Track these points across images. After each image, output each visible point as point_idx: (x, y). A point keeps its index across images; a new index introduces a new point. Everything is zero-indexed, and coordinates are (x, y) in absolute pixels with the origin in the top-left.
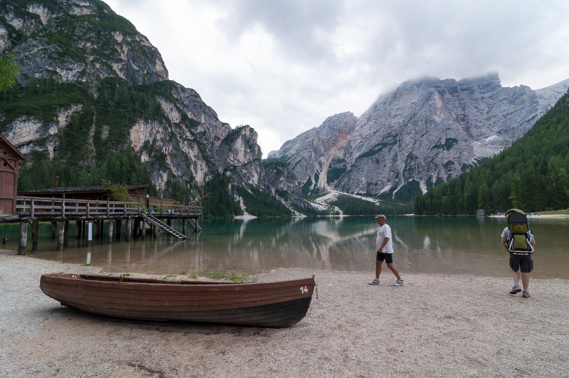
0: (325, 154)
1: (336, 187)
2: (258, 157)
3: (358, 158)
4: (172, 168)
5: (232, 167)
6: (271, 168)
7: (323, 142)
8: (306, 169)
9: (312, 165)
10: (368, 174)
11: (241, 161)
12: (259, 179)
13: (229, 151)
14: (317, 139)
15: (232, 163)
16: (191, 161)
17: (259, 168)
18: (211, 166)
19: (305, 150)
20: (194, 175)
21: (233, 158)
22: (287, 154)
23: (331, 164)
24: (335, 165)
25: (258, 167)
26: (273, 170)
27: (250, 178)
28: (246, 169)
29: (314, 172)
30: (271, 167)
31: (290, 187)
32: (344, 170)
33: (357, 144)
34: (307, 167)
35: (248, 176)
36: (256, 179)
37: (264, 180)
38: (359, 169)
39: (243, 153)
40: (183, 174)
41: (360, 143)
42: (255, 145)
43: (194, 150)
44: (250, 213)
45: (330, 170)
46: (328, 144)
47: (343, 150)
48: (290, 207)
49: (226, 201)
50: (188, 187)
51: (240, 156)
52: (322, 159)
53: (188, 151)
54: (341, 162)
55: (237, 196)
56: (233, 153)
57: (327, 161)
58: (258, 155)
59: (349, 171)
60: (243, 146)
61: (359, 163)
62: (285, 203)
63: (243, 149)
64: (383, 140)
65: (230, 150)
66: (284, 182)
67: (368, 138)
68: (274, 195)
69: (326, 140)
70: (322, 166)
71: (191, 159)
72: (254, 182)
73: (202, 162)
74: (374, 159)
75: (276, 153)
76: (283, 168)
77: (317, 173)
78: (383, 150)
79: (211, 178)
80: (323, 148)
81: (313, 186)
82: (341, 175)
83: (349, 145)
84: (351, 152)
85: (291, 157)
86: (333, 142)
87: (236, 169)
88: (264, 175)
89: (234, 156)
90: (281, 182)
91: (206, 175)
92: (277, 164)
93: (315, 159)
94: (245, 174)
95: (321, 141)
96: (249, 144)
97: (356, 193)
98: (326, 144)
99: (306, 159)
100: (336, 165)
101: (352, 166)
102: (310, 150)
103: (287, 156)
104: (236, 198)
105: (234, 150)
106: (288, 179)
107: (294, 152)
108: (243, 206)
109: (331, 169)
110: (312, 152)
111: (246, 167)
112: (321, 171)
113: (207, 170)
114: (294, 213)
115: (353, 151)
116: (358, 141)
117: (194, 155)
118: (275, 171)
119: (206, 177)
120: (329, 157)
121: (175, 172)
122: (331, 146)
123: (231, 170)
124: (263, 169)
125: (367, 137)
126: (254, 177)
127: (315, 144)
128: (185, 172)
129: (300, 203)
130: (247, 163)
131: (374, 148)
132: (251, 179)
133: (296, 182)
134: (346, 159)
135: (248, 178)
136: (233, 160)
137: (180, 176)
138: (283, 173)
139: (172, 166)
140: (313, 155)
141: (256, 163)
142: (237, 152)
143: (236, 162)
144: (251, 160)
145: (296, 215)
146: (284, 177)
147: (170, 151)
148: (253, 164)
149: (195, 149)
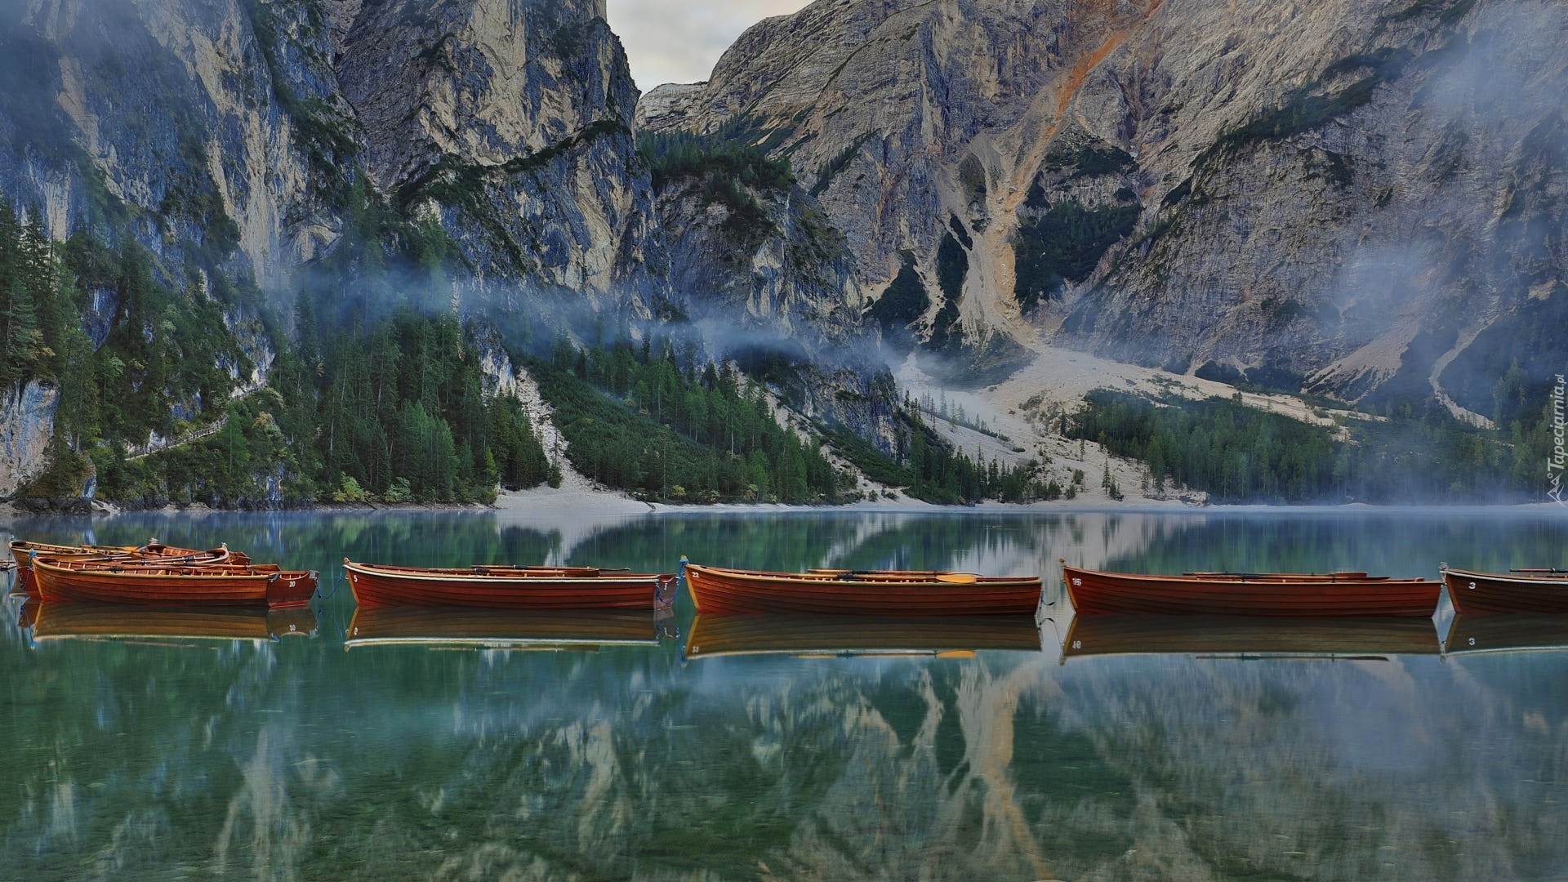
0: (1004, 114)
1: (1074, 328)
2: (612, 111)
3: (1214, 149)
4: (94, 149)
5: (451, 176)
6: (688, 194)
7: (995, 39)
8: (889, 211)
9: (922, 180)
10: (1280, 248)
11: (508, 137)
12: (623, 258)
13: (430, 64)
14: (958, 17)
15: (451, 148)
16: (203, 108)
17: (619, 189)
18: (329, 158)
19: (883, 84)
20: (229, 209)
21: (457, 113)
22: (761, 107)
23: (1042, 183)
24: (1069, 187)
25: (613, 180)
26: (707, 202)
27: (563, 250)
28: (542, 190)
29: (938, 226)
30: (687, 185)
31: (814, 316)
32: (1123, 219)
33: (1204, 56)
34: (892, 194)
35: (553, 240)
36: (602, 261)
37: (651, 269)
38: (1224, 218)
39: (518, 81)
40: (168, 195)
41: (1225, 51)
42: (591, 28)
43: (224, 36)
44: (602, 480)
45: (1032, 219)
46: (1026, 49)
47: (1119, 94)
48: (823, 442)
49: (442, 395)
50: (205, 288)
51: (502, 103)
52: (989, 149)
53: (181, 39)
54: (1106, 172)
55: (498, 362)
56: (455, 81)
57: (1017, 163)
58: (611, 101)
59: (1161, 230)
60: (520, 31)
61: (1224, 177)
62: (790, 418)
63: (517, 54)
64: (1378, 32)
65: (432, 57)
66: (778, 287)
67: (1276, 19)
68: (717, 367)
69: (1016, 26)
70: (983, 190)
71: (206, 98)
72: (593, 279)
73: (275, 124)
74: (1319, 156)
75: (684, 103)
76: (769, 197)
77: (956, 236)
78: (1379, 96)
79: (329, 236)
80: (995, 76)
81: (930, 316)
82: (1102, 251)
83: (1156, 61)
84: (1168, 111)
85: (789, 132)
86: (1053, 38)
87: (479, 186)
88: (656, 235)
89: (458, 100)
90: (760, 282)
91: (293, 219)
92: (730, 165)
93: (938, 148)
94: (533, 225)
95: (978, 29)
96: (553, 25)
97: (1197, 365)
98: (1010, 51)
99: (886, 144)
100: (1075, 191)
101: (1172, 198)
102: (914, 86)
103: (762, 119)
104: (493, 381)
105: (462, 58)
106: (799, 264)
107: (806, 100)
108: (549, 437)
109: (1042, 213)
110: (926, 103)
111: (540, 174)
112: (978, 226)
113: (303, 185)
114: (853, 482)
115: (1177, 102)
116: (1214, 38)
117: (224, 73)
118: (718, 210)
119: (297, 230)
120: (1030, 138)
121: (118, 181)
122: (1044, 67)
123: (444, 196)
124: (644, 194)
125: (1271, 14)
126: (587, 245)
127: (941, 47)
128: (176, 181)
129: (875, 423)
130: (545, 154)
131: (1318, 84)
132: (573, 258)
133: (849, 286)
134: (1134, 155)
135: (554, 250)
136: (453, 127)
137: (148, 211)
138: (769, 226)
139: (93, 133)
140: (931, 117)
141: (600, 151)
142: (477, 68)
143: (472, 137)
144: (570, 130)
145: (859, 497)
146: (774, 251)
147: (71, 23)
148: (581, 162)
149: (230, 28)
